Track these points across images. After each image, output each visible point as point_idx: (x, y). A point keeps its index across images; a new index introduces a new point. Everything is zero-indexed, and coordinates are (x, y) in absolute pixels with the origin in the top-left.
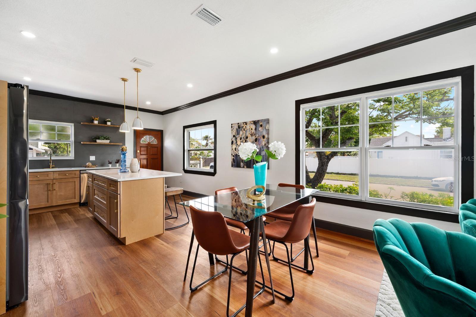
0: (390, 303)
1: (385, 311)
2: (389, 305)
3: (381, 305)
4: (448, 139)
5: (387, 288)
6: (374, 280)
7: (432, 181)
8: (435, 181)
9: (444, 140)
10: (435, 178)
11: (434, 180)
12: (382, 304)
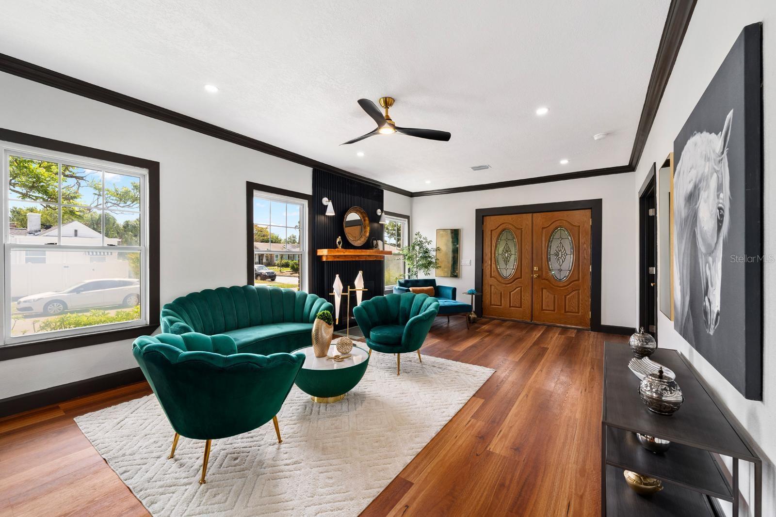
0: (124, 453)
1: (126, 463)
2: (124, 455)
3: (115, 463)
4: (36, 231)
5: (107, 445)
6: (81, 449)
7: (19, 303)
8: (25, 302)
9: (30, 233)
10: (23, 297)
11: (22, 300)
12: (117, 461)
